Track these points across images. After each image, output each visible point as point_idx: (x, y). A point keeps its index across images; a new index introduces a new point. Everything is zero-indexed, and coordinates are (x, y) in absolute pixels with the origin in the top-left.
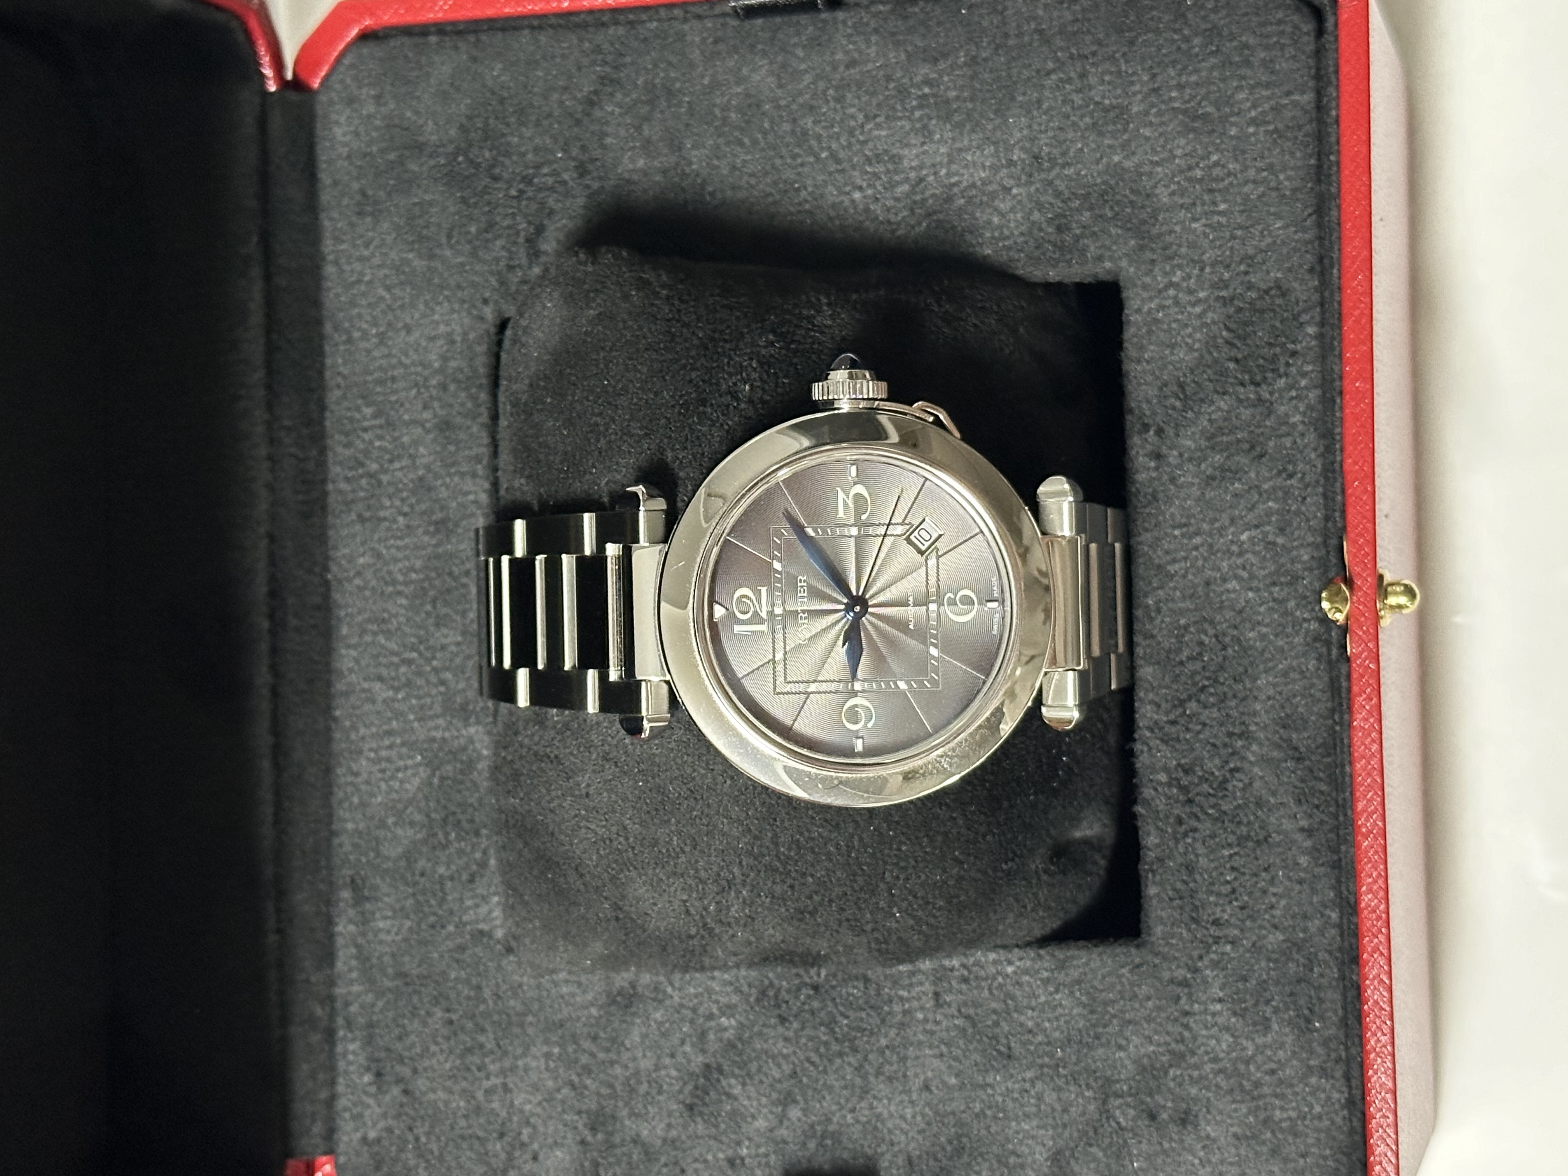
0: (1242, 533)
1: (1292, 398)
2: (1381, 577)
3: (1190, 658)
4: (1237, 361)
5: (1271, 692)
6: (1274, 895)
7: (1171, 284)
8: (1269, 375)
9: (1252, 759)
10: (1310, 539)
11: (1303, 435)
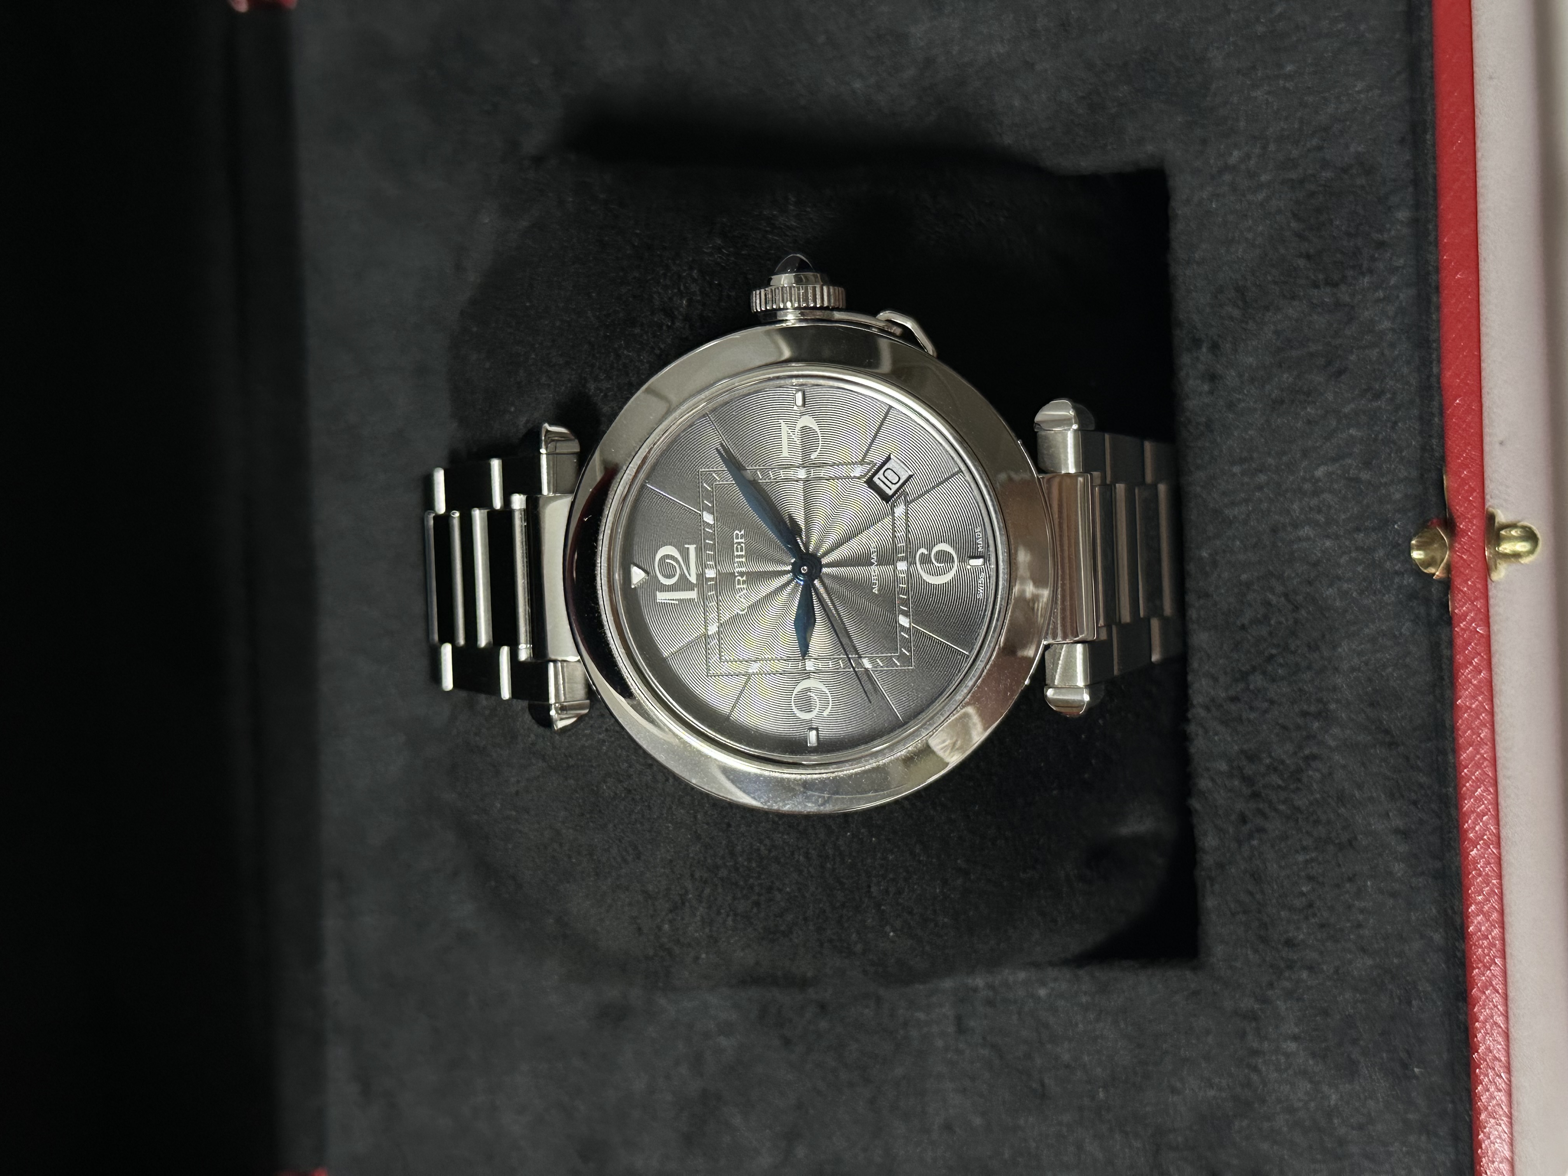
0: (1316, 468)
1: (1379, 300)
2: (1491, 517)
3: (1255, 621)
4: (1308, 257)
5: (1356, 661)
6: (1362, 911)
7: (1226, 168)
8: (1350, 273)
9: (1332, 743)
10: (1403, 474)
11: (1392, 345)
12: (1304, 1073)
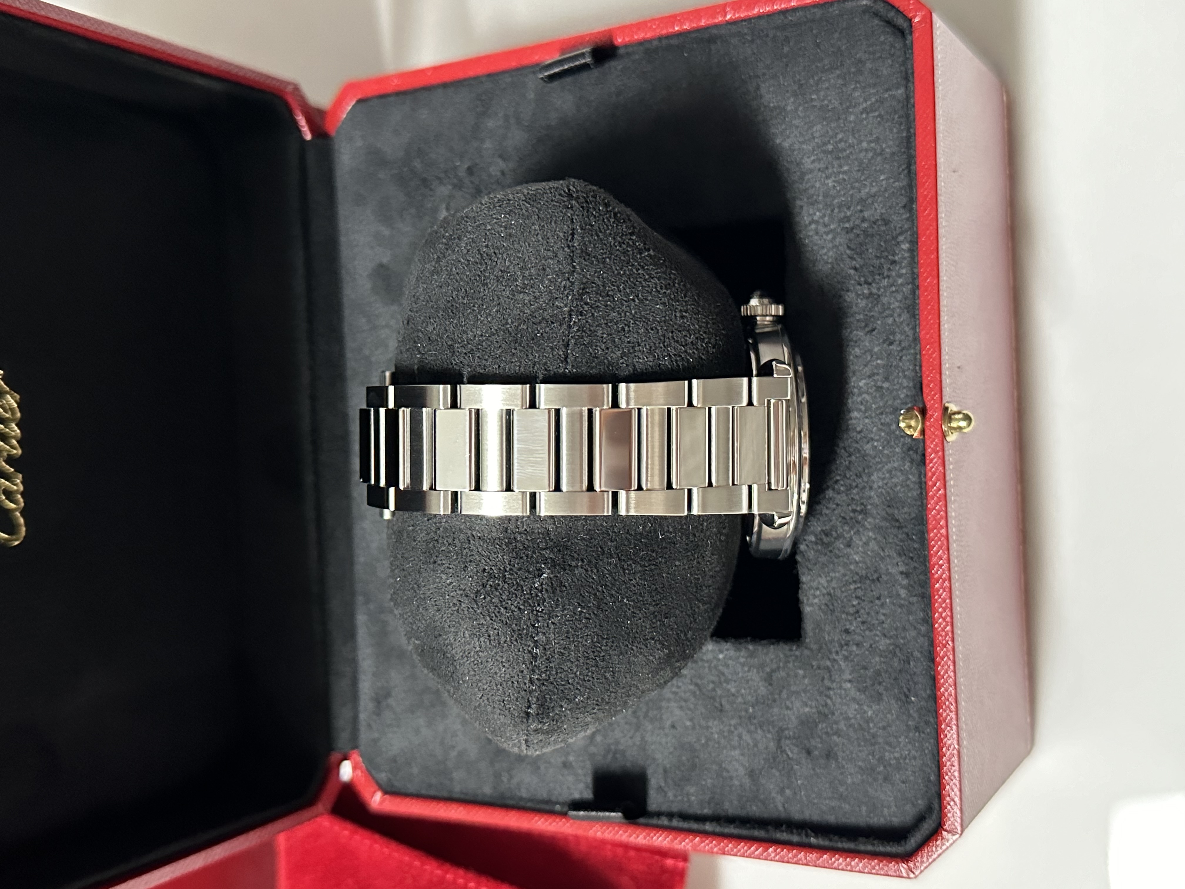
0: (860, 381)
1: (893, 292)
2: (946, 409)
4: (855, 269)
5: (880, 484)
6: (884, 615)
8: (877, 277)
9: (869, 527)
10: (905, 384)
11: (900, 315)
12: (854, 699)
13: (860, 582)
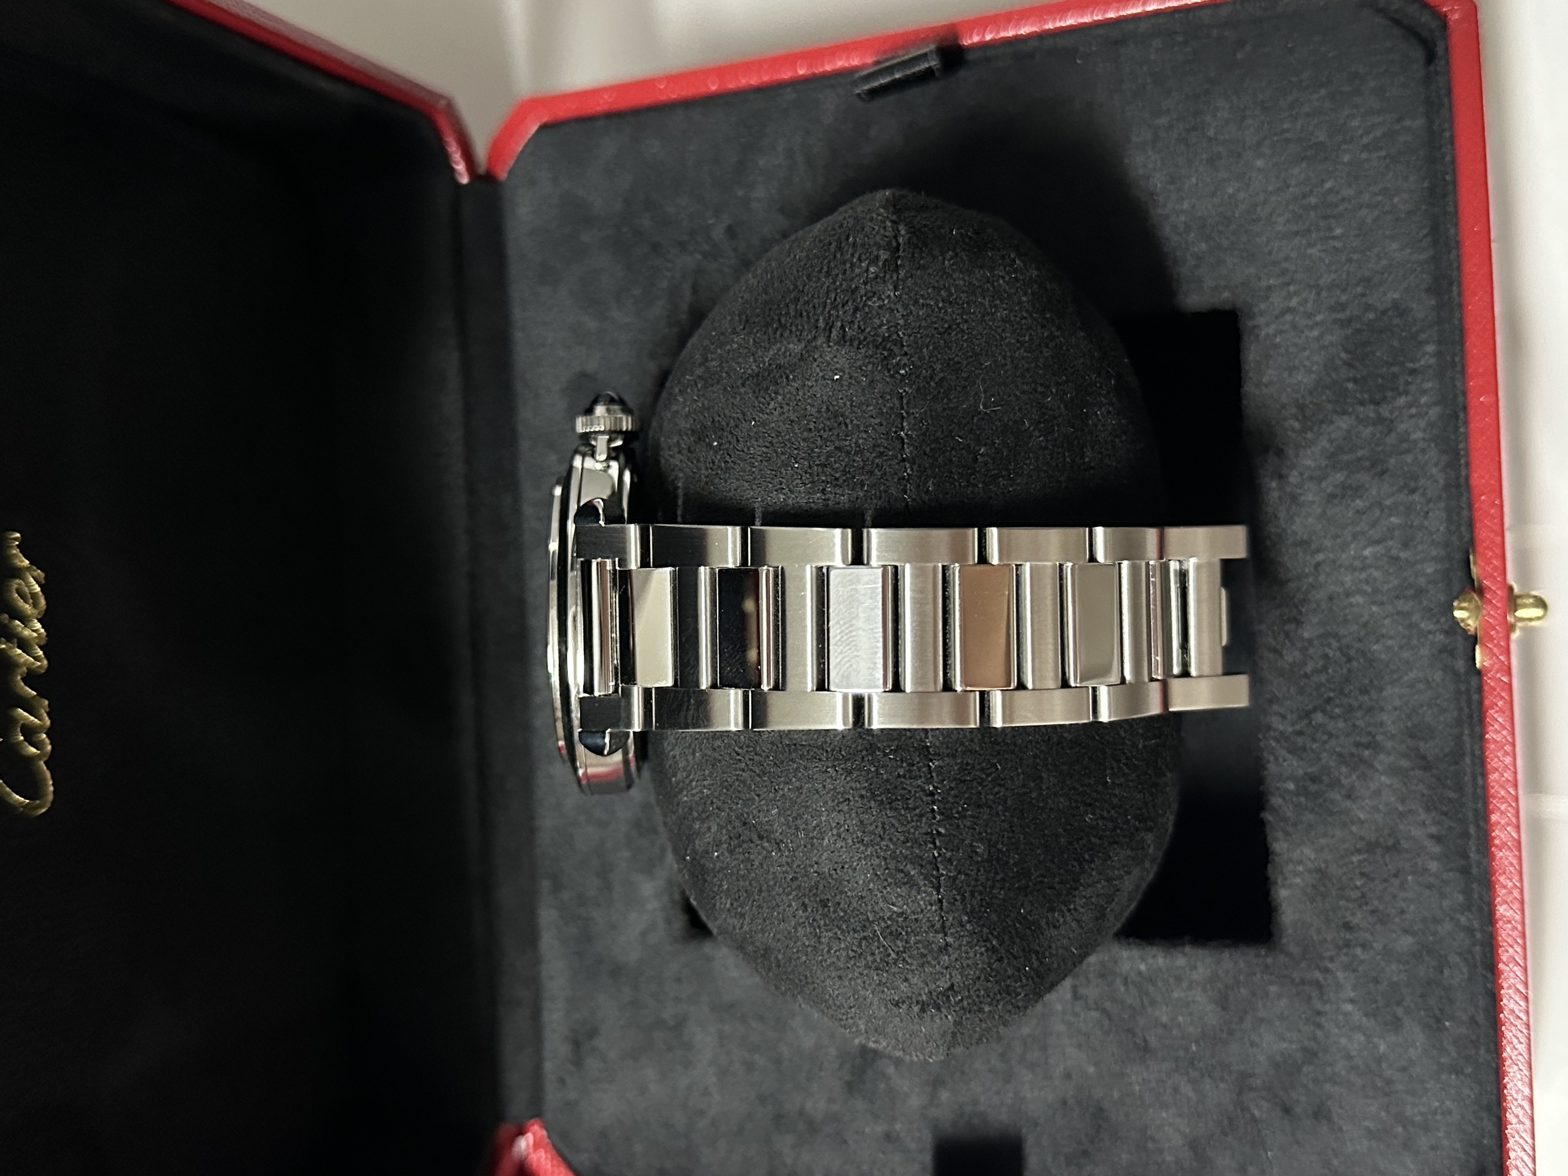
0: (1364, 549)
2: (1511, 589)
4: (1356, 381)
13: (1367, 851)
